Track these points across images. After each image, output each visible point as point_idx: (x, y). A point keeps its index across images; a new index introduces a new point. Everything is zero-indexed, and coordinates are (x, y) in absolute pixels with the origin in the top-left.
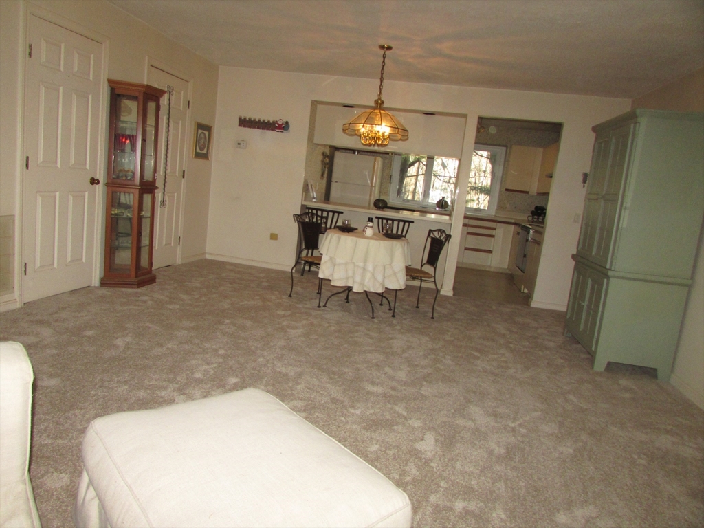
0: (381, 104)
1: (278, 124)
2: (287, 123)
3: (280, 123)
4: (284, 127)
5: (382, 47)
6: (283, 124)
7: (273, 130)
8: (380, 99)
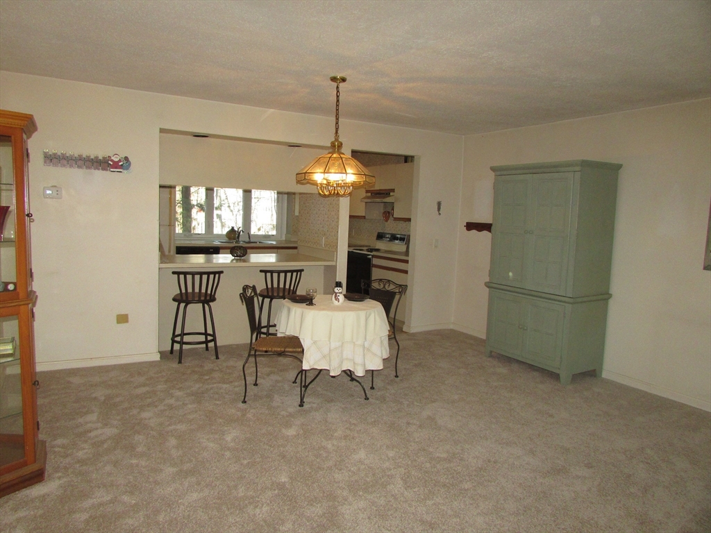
0: (339, 147)
1: (112, 161)
2: (126, 158)
3: (116, 160)
4: (121, 165)
5: (334, 79)
6: (120, 161)
7: (104, 169)
8: (337, 140)
